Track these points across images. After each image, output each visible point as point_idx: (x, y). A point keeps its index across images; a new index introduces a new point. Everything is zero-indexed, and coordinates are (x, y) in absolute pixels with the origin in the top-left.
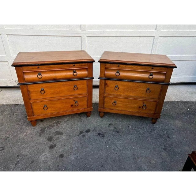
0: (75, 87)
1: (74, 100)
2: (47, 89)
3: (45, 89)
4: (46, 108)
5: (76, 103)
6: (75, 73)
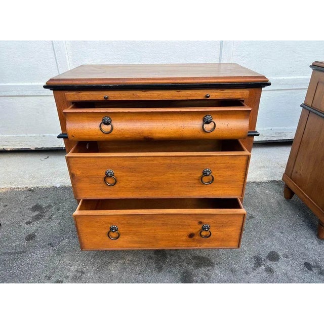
0: (205, 174)
1: (201, 220)
2: (123, 174)
3: (117, 173)
4: (114, 235)
6: (208, 123)
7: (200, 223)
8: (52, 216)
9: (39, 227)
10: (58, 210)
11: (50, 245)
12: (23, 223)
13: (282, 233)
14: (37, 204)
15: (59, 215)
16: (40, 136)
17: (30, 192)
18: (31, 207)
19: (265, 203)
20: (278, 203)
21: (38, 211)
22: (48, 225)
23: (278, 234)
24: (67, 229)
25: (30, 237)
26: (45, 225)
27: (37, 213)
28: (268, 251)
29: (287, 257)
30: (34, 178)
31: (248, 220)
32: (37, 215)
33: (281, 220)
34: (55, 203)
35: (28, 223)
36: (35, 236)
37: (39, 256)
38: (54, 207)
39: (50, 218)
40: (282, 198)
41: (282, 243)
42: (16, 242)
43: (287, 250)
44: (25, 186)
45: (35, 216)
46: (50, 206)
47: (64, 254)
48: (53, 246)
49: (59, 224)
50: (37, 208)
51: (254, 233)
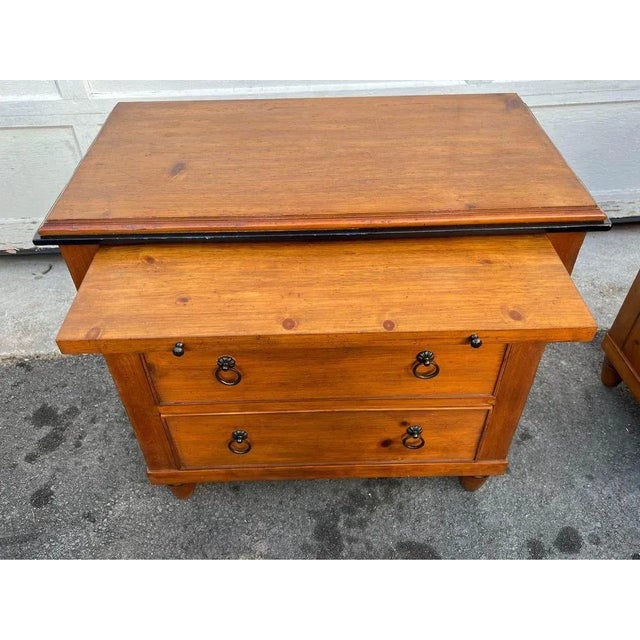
1: (405, 420)
3: (240, 363)
5: (412, 434)
7: (404, 424)
8: (80, 437)
9: (58, 470)
10: (93, 421)
11: (89, 517)
12: (20, 459)
13: (590, 478)
14: (45, 405)
15: (96, 434)
16: (24, 223)
17: (23, 370)
18: (31, 415)
19: (557, 397)
20: (588, 397)
21: (48, 424)
22: (76, 464)
23: (580, 481)
24: (119, 473)
25: (42, 498)
26: (70, 465)
27: (46, 430)
28: (558, 527)
29: (597, 542)
30: (26, 331)
31: (518, 443)
32: (48, 436)
33: (590, 444)
34: (83, 403)
35: (30, 458)
36: (52, 493)
37: (68, 548)
38: (84, 413)
39: (78, 445)
40: (597, 381)
41: (588, 507)
42: (12, 510)
43: (599, 525)
44: (8, 354)
45: (44, 439)
46: (73, 412)
47: (121, 542)
48: (94, 522)
49: (101, 459)
50: (44, 416)
51: (529, 480)
